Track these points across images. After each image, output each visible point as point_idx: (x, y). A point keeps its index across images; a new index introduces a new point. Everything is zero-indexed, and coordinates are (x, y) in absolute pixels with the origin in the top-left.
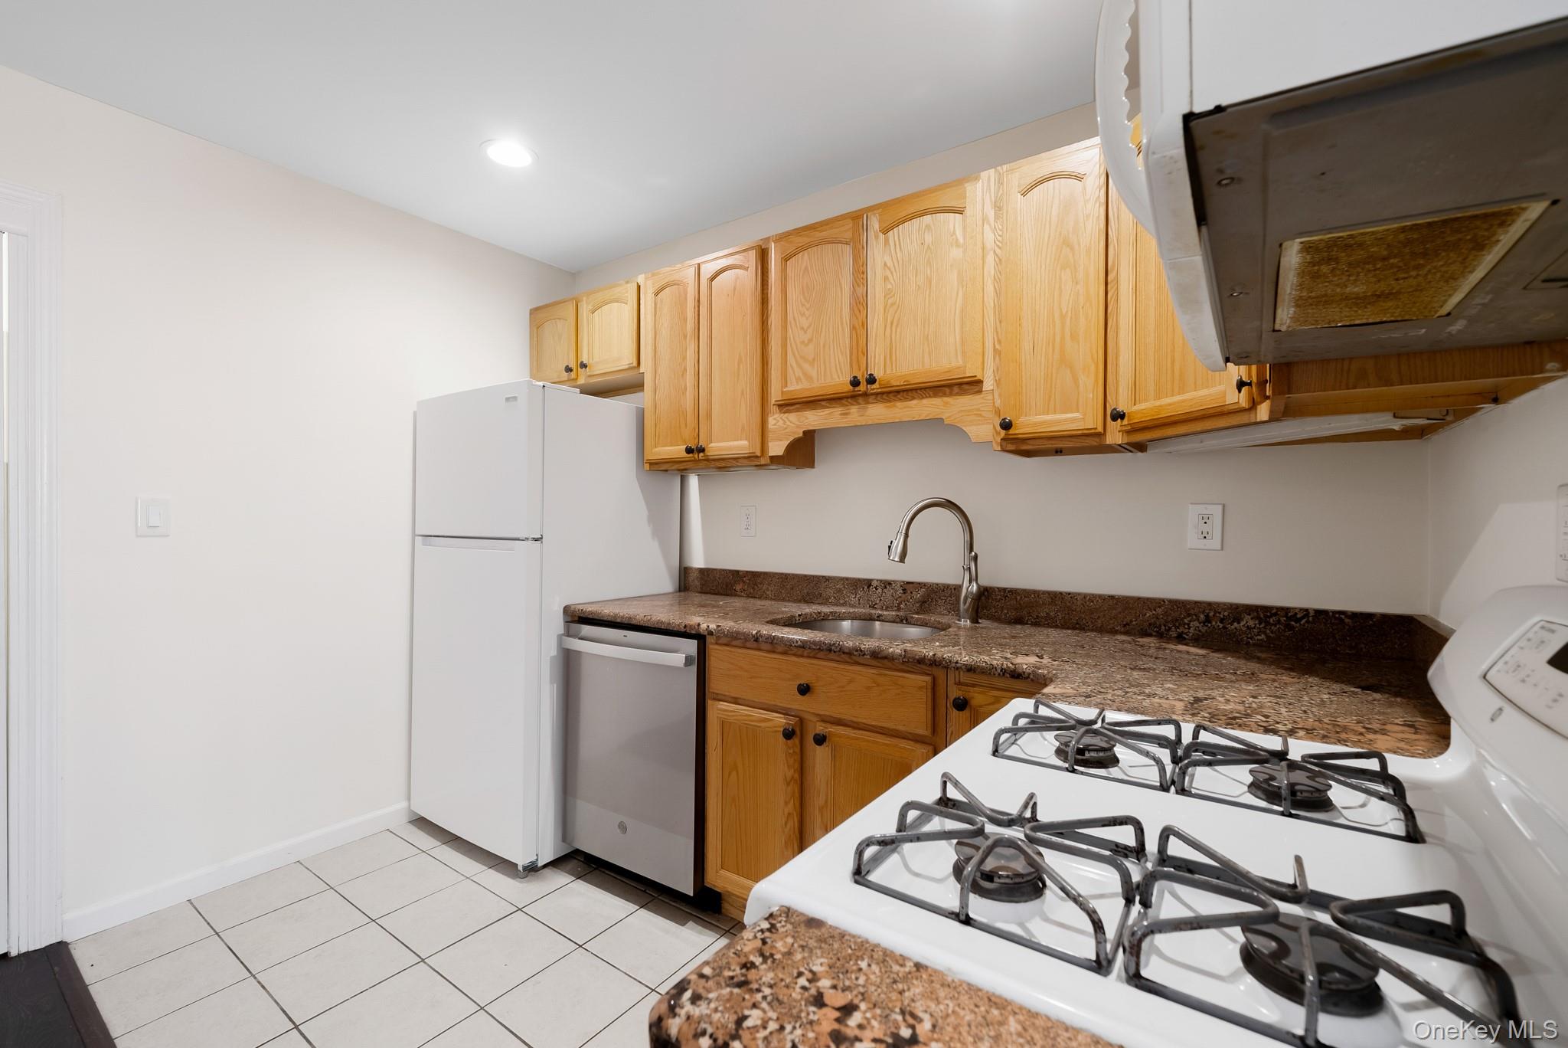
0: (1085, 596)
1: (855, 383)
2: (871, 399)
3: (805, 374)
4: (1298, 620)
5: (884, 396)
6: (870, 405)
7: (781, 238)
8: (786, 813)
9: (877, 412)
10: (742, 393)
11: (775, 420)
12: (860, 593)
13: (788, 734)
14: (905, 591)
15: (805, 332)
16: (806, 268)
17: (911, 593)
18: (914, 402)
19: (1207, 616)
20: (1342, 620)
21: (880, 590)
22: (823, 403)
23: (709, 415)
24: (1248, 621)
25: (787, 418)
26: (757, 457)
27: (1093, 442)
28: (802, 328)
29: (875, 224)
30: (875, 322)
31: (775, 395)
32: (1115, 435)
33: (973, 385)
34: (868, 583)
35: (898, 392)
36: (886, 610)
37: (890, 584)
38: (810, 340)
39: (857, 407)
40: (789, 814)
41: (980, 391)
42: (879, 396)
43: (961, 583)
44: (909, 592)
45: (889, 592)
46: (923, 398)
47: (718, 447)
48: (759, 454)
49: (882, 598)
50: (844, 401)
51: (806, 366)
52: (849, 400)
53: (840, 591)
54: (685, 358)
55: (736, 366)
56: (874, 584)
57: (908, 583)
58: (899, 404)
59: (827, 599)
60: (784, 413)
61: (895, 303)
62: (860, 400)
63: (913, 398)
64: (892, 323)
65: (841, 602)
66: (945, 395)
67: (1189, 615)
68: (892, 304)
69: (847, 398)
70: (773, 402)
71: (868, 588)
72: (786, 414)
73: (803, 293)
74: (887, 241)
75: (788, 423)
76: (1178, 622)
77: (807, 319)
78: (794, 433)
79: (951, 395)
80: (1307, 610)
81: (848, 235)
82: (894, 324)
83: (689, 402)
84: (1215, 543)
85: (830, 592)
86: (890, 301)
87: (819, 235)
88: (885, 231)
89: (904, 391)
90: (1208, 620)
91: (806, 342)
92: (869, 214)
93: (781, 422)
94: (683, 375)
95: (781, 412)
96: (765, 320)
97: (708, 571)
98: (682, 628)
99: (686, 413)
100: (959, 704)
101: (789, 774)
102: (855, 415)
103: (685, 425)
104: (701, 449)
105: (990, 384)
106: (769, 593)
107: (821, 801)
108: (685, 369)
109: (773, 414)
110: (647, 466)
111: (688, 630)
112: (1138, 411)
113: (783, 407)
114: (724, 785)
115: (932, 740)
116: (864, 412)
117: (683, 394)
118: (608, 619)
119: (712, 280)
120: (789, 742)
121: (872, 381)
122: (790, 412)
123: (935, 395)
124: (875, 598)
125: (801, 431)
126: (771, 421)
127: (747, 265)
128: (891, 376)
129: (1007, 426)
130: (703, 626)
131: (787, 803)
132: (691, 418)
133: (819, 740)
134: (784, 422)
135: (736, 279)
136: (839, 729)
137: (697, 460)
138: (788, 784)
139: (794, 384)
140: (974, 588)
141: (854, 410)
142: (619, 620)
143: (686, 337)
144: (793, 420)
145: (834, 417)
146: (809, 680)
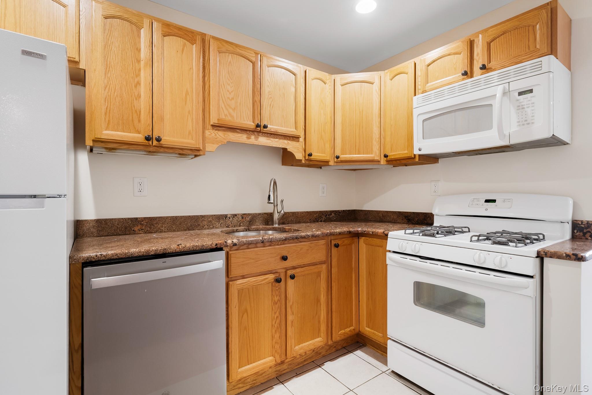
0: (301, 212)
1: (258, 126)
2: (260, 134)
3: (230, 114)
4: (340, 213)
5: (266, 134)
6: (260, 137)
8: (275, 317)
9: (262, 140)
10: (189, 112)
11: (210, 133)
12: (222, 221)
13: (278, 281)
14: (243, 218)
15: (230, 93)
16: (230, 62)
17: (245, 218)
18: (277, 140)
19: (326, 214)
20: (346, 212)
21: (231, 219)
22: (238, 131)
23: (162, 119)
24: (333, 215)
25: (217, 133)
26: (200, 151)
27: (326, 164)
28: (228, 91)
29: (265, 61)
30: (265, 102)
31: (214, 120)
32: (333, 163)
33: (295, 138)
34: (226, 216)
35: (271, 134)
36: (234, 227)
37: (236, 215)
38: (233, 99)
39: (254, 136)
40: (277, 317)
41: (298, 141)
42: (264, 134)
44: (244, 218)
45: (235, 219)
46: (280, 139)
47: (168, 139)
48: (201, 149)
49: (232, 222)
50: (248, 132)
51: (231, 111)
52: (251, 132)
53: (211, 221)
54: (138, 75)
55: (184, 95)
56: (229, 216)
57: (244, 214)
58: (272, 139)
59: (203, 227)
60: (216, 130)
61: (271, 98)
62: (256, 133)
63: (277, 138)
64: (270, 105)
65: (211, 227)
66: (288, 140)
67: (323, 215)
69: (250, 131)
70: (211, 123)
71: (226, 218)
72: (217, 131)
73: (229, 74)
74: (269, 71)
75: (218, 136)
76: (321, 217)
77: (231, 87)
78: (222, 141)
79: (290, 140)
80: (341, 210)
81: (253, 60)
82: (271, 107)
83: (143, 104)
84: (325, 194)
85: (205, 223)
86: (269, 96)
87: (238, 50)
88: (269, 67)
89: (273, 134)
90: (326, 216)
91: (231, 99)
93: (213, 135)
94: (136, 86)
95: (213, 129)
96: (204, 77)
97: (106, 220)
98: (214, 246)
99: (140, 112)
100: (337, 246)
101: (276, 299)
102: (252, 140)
103: (139, 121)
104: (159, 140)
105: (302, 139)
106: (163, 229)
107: (291, 303)
108: (138, 83)
109: (209, 129)
110: (89, 142)
111: (219, 246)
112: (343, 157)
113: (216, 127)
114: (240, 323)
115: (328, 262)
116: (256, 138)
117: (136, 99)
118: (140, 254)
119: (164, 36)
120: (277, 284)
121: (265, 127)
122: (218, 130)
123: (285, 139)
124: (229, 222)
125: (226, 141)
126: (207, 133)
127: (193, 42)
128: (271, 127)
129: (310, 155)
130: (229, 242)
131: (275, 313)
132: (145, 116)
133: (293, 277)
134: (216, 135)
135: (184, 45)
136: (298, 270)
137: (149, 146)
138: (276, 304)
139: (224, 117)
140: (282, 212)
141: (253, 137)
142: (152, 253)
143: (139, 61)
144: (220, 134)
145: (242, 138)
146: (285, 254)
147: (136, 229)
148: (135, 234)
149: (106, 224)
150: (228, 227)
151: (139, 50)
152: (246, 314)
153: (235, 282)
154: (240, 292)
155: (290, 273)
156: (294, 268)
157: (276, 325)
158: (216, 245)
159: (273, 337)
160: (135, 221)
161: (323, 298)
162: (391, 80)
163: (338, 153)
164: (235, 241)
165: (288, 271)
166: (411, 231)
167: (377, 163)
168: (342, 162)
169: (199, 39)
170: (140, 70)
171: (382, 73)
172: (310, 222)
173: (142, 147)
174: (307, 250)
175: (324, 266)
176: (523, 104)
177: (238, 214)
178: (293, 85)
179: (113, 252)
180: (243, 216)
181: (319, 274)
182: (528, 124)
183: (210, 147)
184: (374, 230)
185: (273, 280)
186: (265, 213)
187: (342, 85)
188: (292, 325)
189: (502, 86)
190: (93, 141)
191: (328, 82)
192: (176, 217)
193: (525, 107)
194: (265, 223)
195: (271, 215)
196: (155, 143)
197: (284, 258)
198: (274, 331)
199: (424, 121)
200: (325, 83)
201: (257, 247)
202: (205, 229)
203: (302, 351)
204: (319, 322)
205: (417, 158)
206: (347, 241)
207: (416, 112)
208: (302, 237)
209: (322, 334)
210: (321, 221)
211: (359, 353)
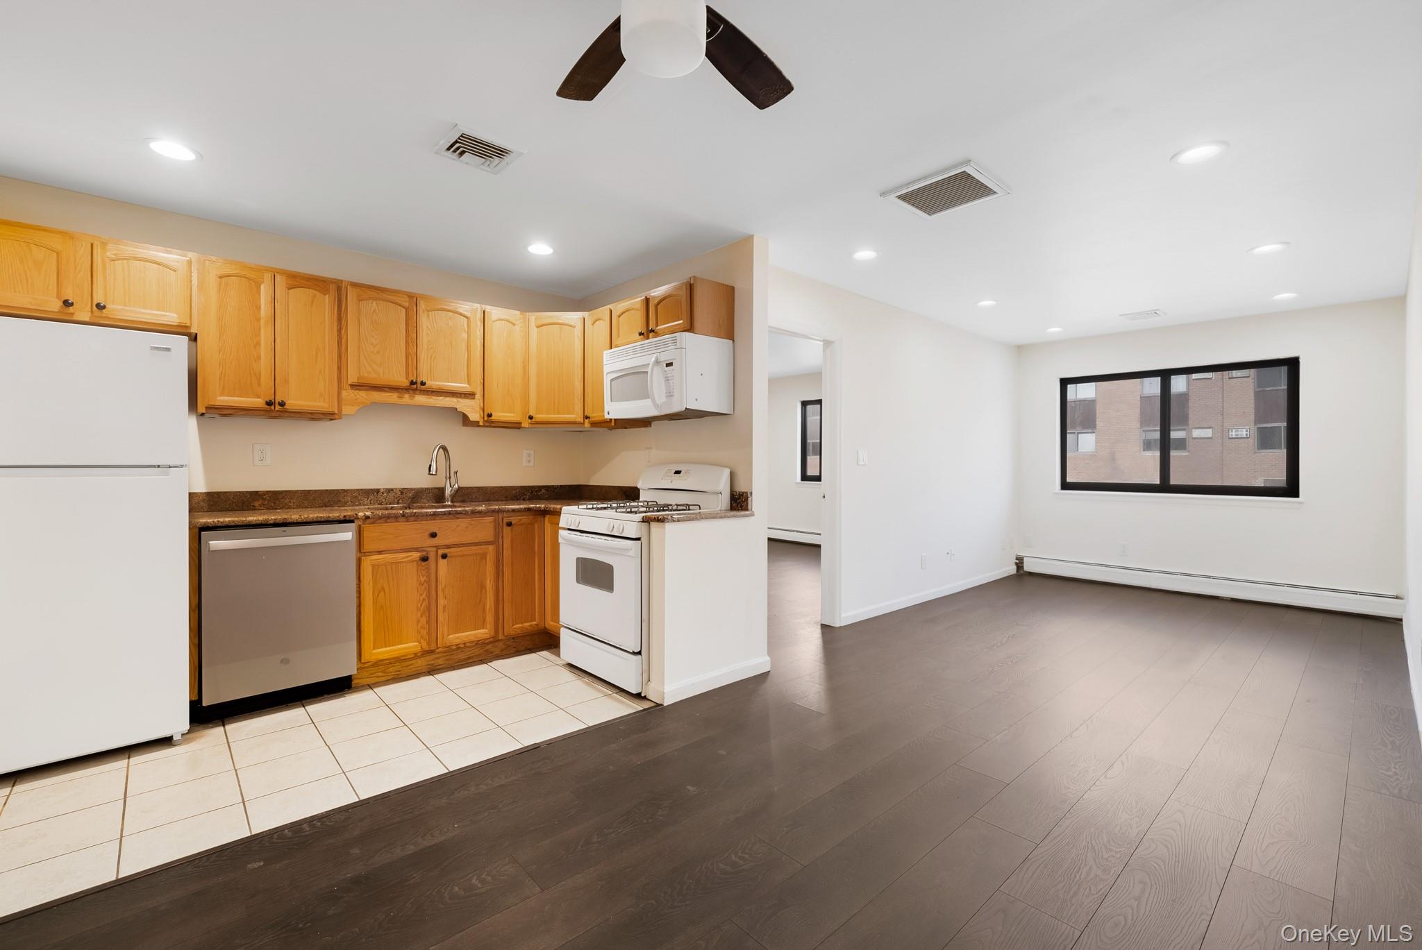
0: (491, 487)
1: (412, 383)
2: (417, 392)
3: (374, 370)
4: (556, 489)
5: (425, 393)
6: (416, 395)
7: (354, 285)
8: (421, 599)
9: (421, 399)
10: (320, 372)
11: (348, 394)
12: (371, 496)
13: (425, 559)
14: (402, 493)
15: (374, 347)
16: (375, 311)
17: (407, 493)
18: (442, 398)
19: (534, 490)
20: (566, 487)
21: (385, 494)
22: (386, 389)
23: (286, 381)
24: (544, 491)
25: (358, 393)
26: (335, 414)
27: (516, 425)
28: (372, 344)
29: (422, 305)
30: (423, 354)
31: (352, 379)
32: (526, 424)
33: (471, 395)
34: (378, 491)
35: (433, 391)
37: (392, 490)
38: (378, 352)
40: (424, 600)
41: (474, 399)
42: (422, 392)
43: (444, 486)
44: (404, 493)
45: (392, 495)
46: (447, 397)
47: (293, 403)
48: (336, 412)
49: (387, 498)
50: (400, 390)
51: (376, 366)
52: (404, 390)
53: (356, 496)
54: (259, 335)
55: (314, 352)
56: (382, 490)
57: (404, 488)
58: (433, 397)
60: (356, 390)
62: (411, 391)
63: (441, 396)
64: (431, 356)
66: (457, 397)
67: (527, 491)
68: (432, 348)
69: (402, 389)
70: (349, 383)
71: (377, 493)
72: (357, 391)
73: (372, 324)
74: (428, 316)
75: (358, 396)
76: (523, 494)
77: (376, 339)
78: (364, 402)
79: (460, 397)
81: (406, 304)
82: (432, 358)
83: (264, 366)
84: (532, 464)
85: (348, 498)
86: (430, 346)
87: (385, 296)
88: (428, 311)
89: (436, 391)
90: (532, 492)
91: (375, 352)
92: (418, 299)
93: (352, 395)
94: (255, 347)
95: (352, 389)
96: (339, 330)
97: (219, 494)
98: (342, 518)
99: (260, 375)
100: (509, 524)
101: (423, 579)
102: (406, 398)
103: (259, 384)
104: (282, 404)
105: (478, 396)
106: (292, 504)
107: (443, 586)
108: (258, 344)
109: (346, 389)
110: (201, 409)
111: (347, 518)
112: (539, 417)
113: (356, 386)
114: (375, 602)
115: (497, 541)
116: (412, 397)
117: (255, 361)
118: (258, 522)
119: (289, 289)
120: (424, 564)
121: (423, 384)
122: (359, 390)
123: (453, 396)
124: (382, 499)
125: (369, 402)
126: (344, 393)
127: (325, 291)
128: (432, 383)
129: (490, 415)
130: (361, 514)
131: (421, 595)
132: (266, 380)
133: (444, 556)
134: (356, 395)
135: (314, 296)
136: (452, 550)
137: (271, 410)
138: (422, 585)
139: (366, 375)
140: (456, 486)
141: (407, 396)
142: (271, 522)
143: (259, 320)
144: (362, 395)
145: (393, 397)
146: (434, 530)
147: (256, 504)
148: (255, 509)
149: (219, 497)
150: (381, 504)
151: (259, 308)
152: (382, 593)
153: (368, 557)
154: (375, 567)
155: (441, 552)
156: (448, 547)
157: (422, 609)
158: (345, 516)
159: (418, 622)
160: (256, 495)
161: (489, 584)
162: (593, 324)
163: (531, 413)
164: (368, 513)
165: (439, 550)
166: (585, 507)
167: (581, 425)
168: (537, 423)
169: (333, 288)
170: (260, 329)
171: (586, 314)
172: (507, 500)
173: (262, 413)
174: (467, 527)
175: (491, 548)
176: (669, 375)
177: (396, 489)
178: (465, 331)
179: (230, 519)
180: (403, 491)
181: (483, 556)
182: (671, 396)
183: (346, 410)
184: (554, 506)
185: (418, 559)
186: (435, 488)
187: (538, 327)
188: (444, 611)
189: (655, 355)
190: (206, 408)
191: (517, 323)
192: (309, 491)
193: (670, 378)
194: (436, 500)
195: (442, 490)
196: (278, 407)
197: (433, 535)
198: (419, 614)
199: (612, 380)
200: (514, 325)
201: (398, 522)
202: (349, 506)
203: (458, 641)
204: (484, 611)
205: (613, 421)
206: (525, 519)
207: (606, 369)
208: (460, 513)
209: (488, 626)
210: (524, 500)
211: (545, 653)
